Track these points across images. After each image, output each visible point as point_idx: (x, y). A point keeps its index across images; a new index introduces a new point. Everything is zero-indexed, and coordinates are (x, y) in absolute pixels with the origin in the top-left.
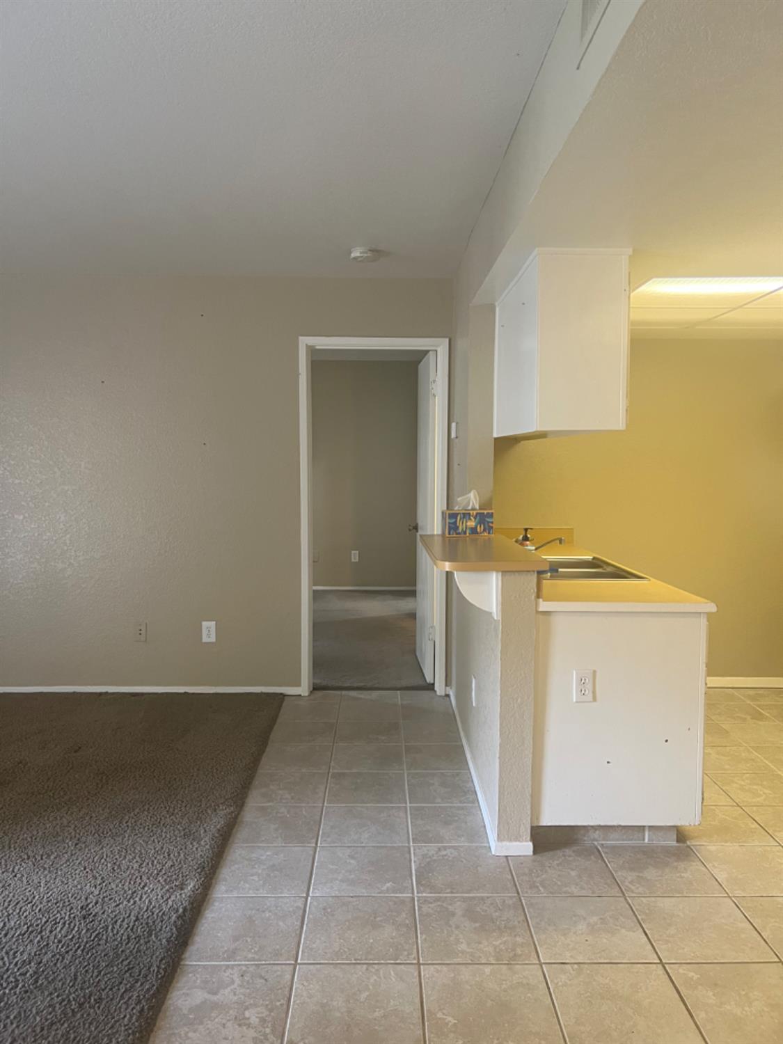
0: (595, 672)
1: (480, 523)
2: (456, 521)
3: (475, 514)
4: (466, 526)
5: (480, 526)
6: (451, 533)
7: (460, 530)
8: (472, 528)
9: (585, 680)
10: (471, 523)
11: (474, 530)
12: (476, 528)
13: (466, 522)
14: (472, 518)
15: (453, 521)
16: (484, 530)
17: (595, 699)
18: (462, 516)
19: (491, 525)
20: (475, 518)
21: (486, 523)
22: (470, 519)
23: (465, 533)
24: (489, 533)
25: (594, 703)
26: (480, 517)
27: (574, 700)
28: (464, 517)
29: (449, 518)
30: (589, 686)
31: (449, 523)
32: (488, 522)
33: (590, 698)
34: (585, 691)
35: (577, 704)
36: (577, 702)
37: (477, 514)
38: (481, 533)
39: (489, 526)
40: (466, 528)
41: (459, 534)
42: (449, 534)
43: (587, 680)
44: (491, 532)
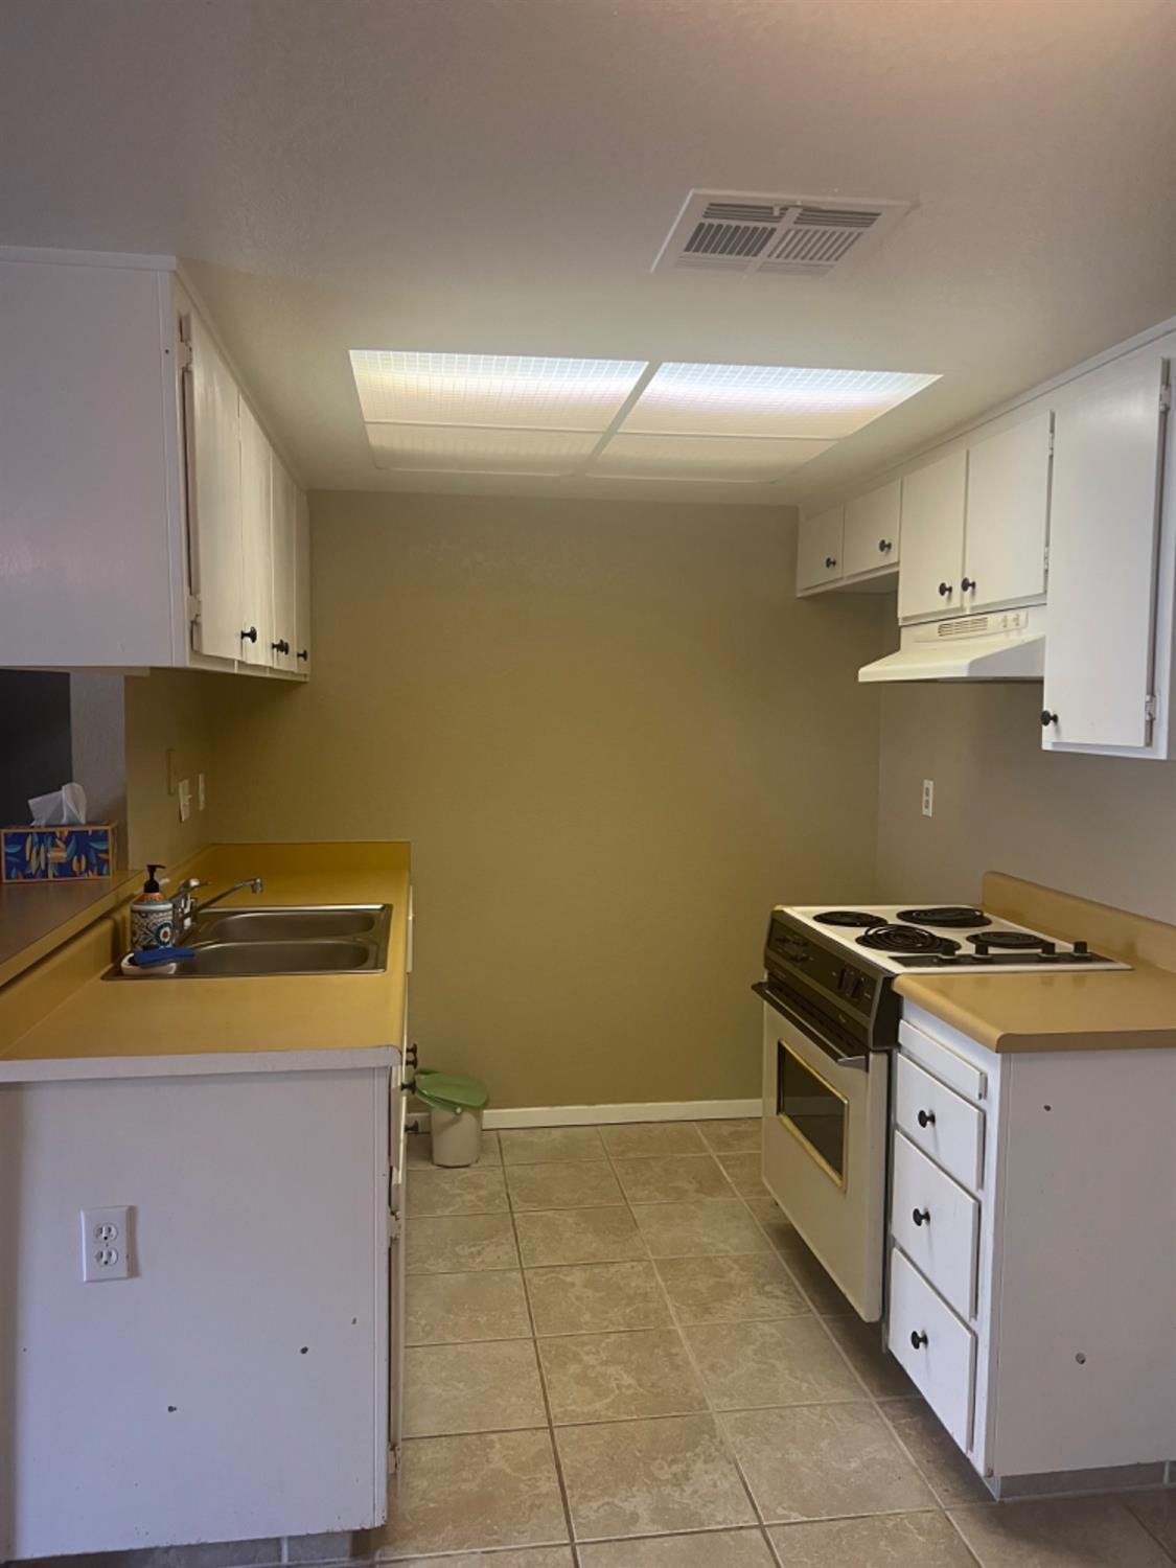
0: (132, 1212)
1: (78, 852)
2: (24, 849)
3: (66, 833)
4: (46, 858)
5: (79, 861)
6: (13, 875)
7: (34, 866)
8: (60, 865)
9: (110, 1230)
10: (59, 854)
11: (65, 869)
12: (70, 863)
13: (47, 852)
14: (59, 842)
15: (15, 849)
16: (89, 867)
17: (133, 1271)
18: (36, 839)
19: (102, 856)
20: (67, 843)
21: (92, 853)
22: (54, 845)
23: (45, 874)
24: (100, 873)
25: (135, 1280)
26: (77, 843)
27: (85, 1279)
28: (41, 841)
29: (7, 843)
30: (119, 1244)
31: (7, 854)
32: (97, 851)
33: (121, 1269)
34: (110, 1254)
35: (90, 1284)
36: (88, 1281)
37: (71, 833)
38: (81, 873)
39: (98, 858)
40: (46, 865)
41: (32, 876)
42: (8, 877)
43: (113, 1232)
44: (105, 871)
